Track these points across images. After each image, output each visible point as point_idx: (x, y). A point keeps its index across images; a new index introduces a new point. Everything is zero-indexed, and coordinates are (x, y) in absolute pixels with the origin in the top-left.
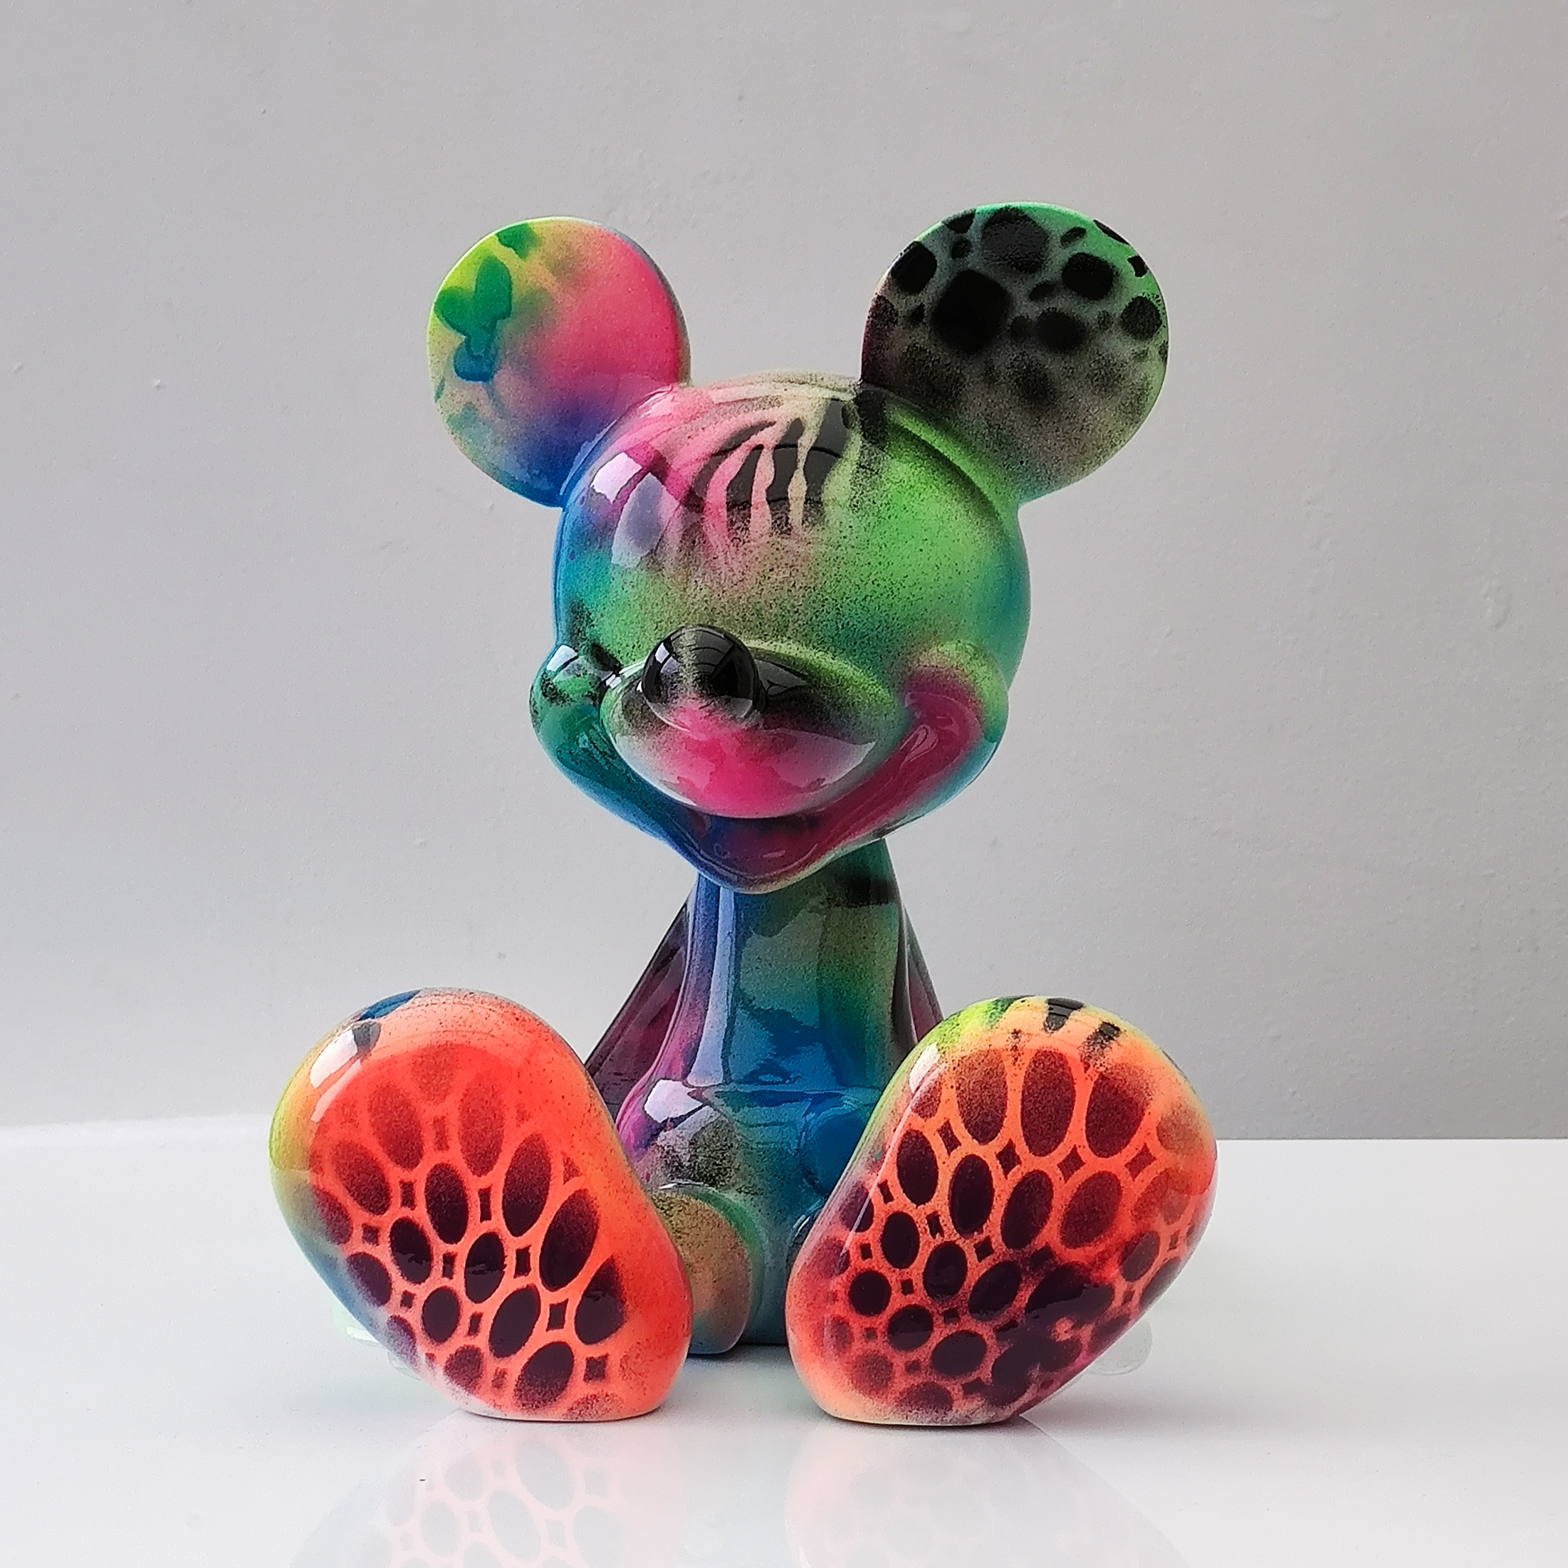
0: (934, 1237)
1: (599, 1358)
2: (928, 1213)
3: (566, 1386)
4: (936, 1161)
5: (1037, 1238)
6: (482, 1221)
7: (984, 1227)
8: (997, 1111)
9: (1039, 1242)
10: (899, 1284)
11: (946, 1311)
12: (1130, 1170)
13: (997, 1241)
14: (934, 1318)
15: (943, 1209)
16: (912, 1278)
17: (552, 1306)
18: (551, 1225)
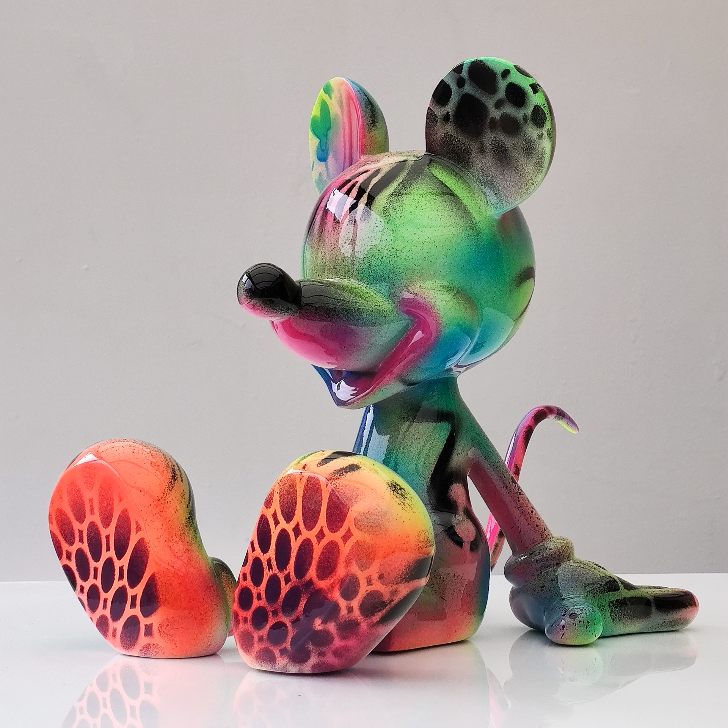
0: (269, 571)
1: (149, 624)
2: (267, 559)
3: (138, 638)
4: (270, 532)
5: (307, 574)
6: (107, 551)
7: (288, 567)
8: (293, 506)
9: (308, 577)
10: (256, 594)
11: (273, 610)
12: (343, 540)
13: (292, 574)
14: (269, 614)
15: (273, 556)
16: (261, 592)
17: (132, 596)
18: (131, 555)
